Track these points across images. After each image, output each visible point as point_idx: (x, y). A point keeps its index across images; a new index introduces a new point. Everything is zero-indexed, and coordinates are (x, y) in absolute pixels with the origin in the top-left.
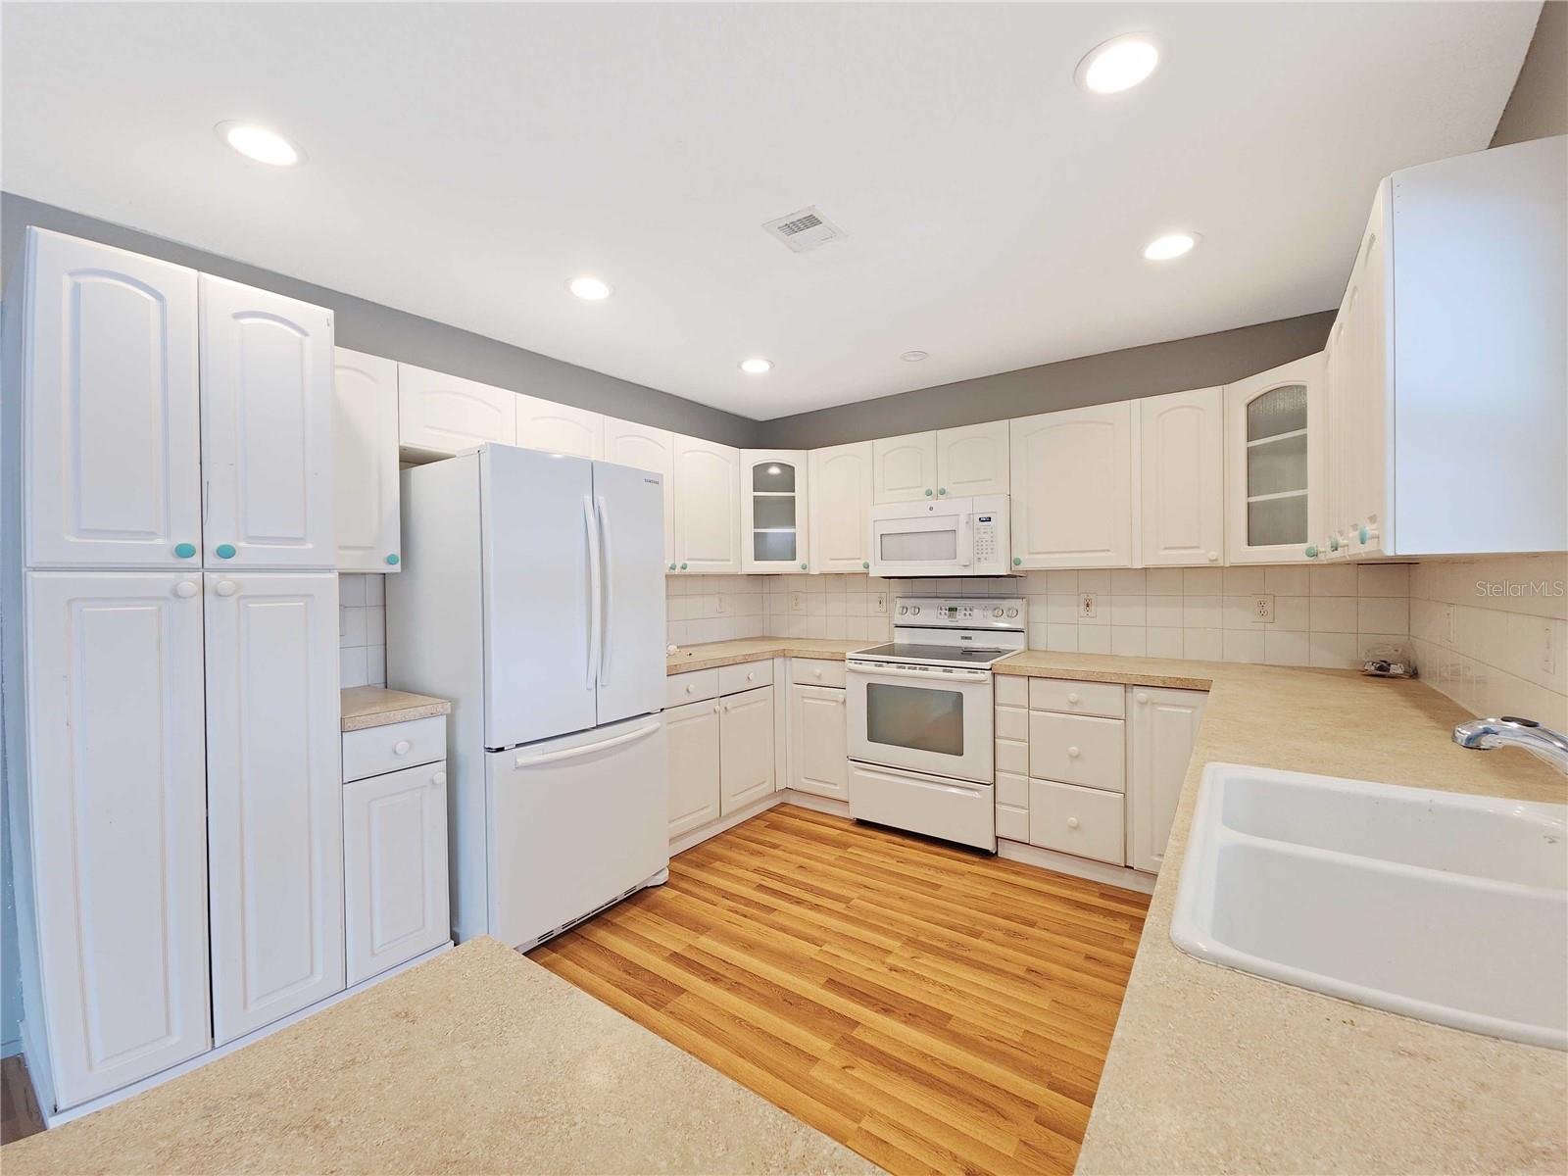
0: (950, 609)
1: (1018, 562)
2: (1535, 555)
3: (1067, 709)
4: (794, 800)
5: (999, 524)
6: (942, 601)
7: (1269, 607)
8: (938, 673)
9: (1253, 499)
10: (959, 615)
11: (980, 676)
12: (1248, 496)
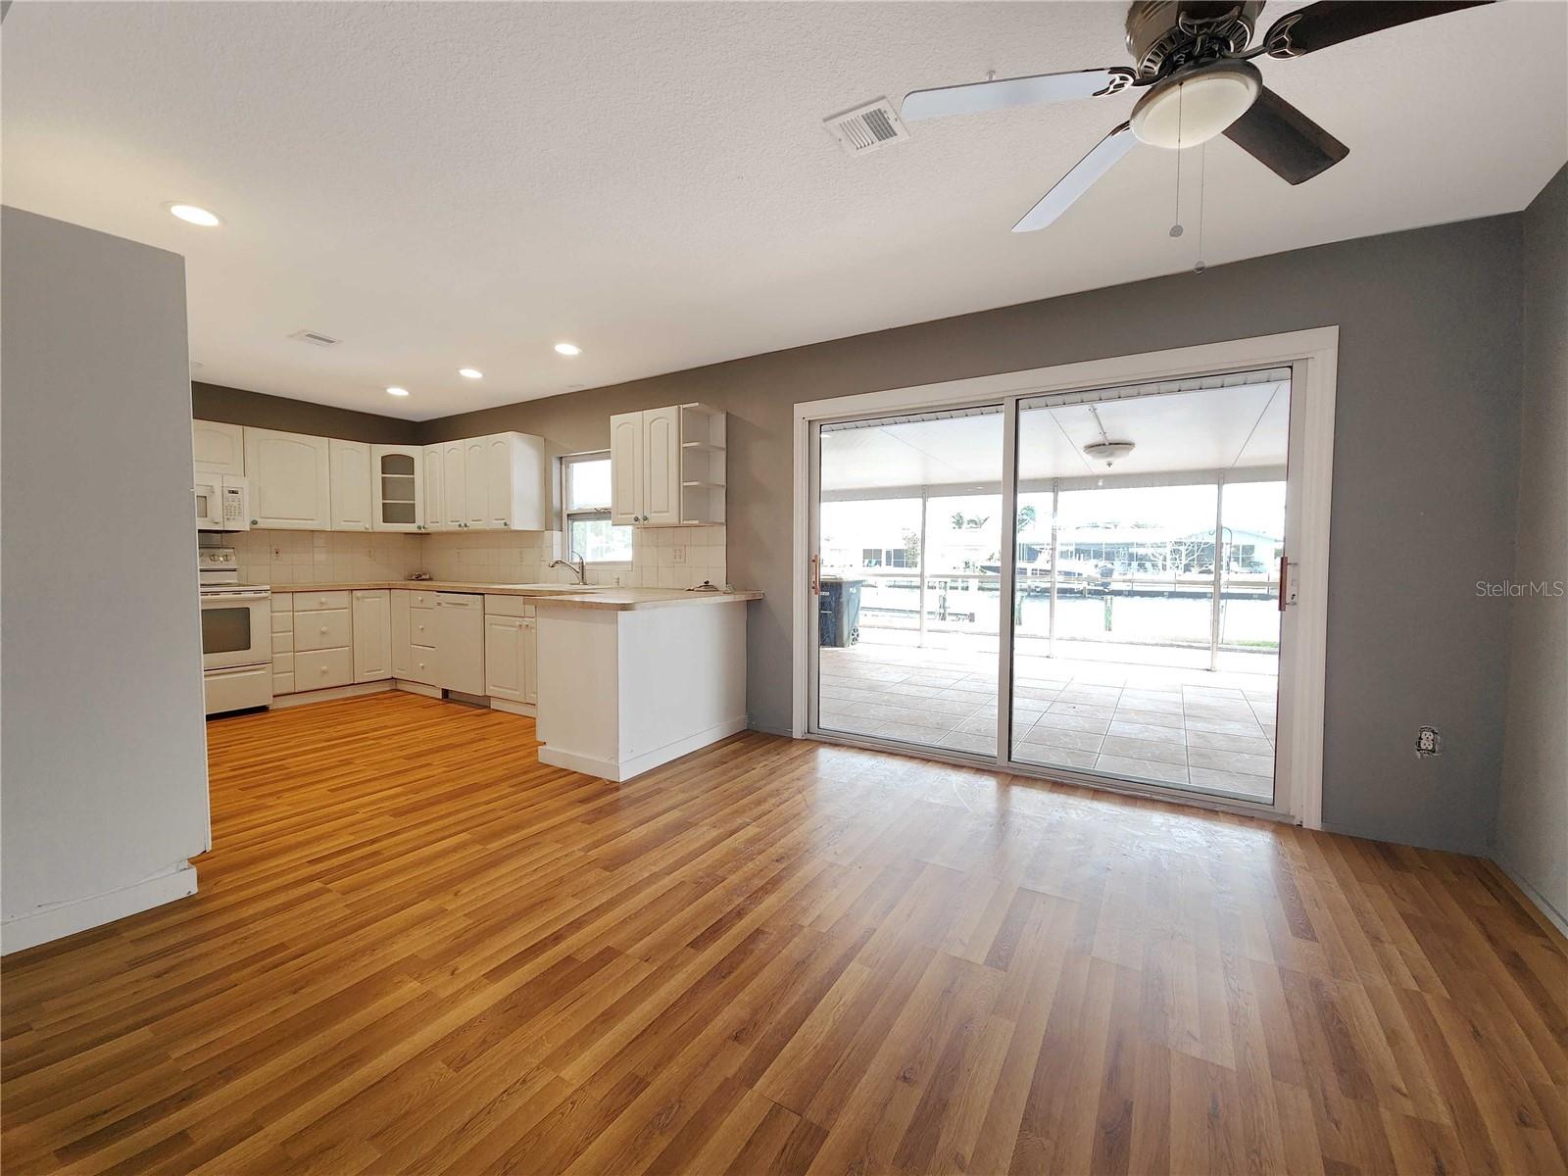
1: (254, 523)
3: (317, 608)
5: (243, 496)
9: (386, 502)
11: (264, 594)
12: (383, 499)
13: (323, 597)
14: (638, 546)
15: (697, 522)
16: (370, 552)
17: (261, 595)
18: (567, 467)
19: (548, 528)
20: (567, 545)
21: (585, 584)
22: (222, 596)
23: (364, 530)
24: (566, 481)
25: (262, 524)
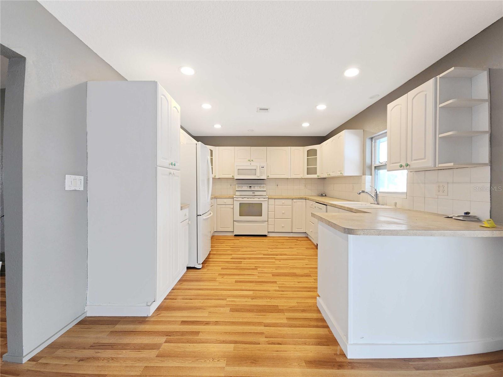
0: (250, 187)
1: (268, 176)
2: (351, 176)
3: (282, 204)
4: (216, 234)
5: (265, 168)
6: (248, 185)
7: (306, 186)
8: (257, 199)
9: (308, 167)
10: (252, 188)
11: (266, 199)
12: (307, 166)
13: (283, 201)
14: (411, 183)
15: (452, 164)
16: (305, 185)
17: (265, 199)
18: (375, 142)
19: (364, 174)
20: (374, 182)
21: (378, 204)
22: (255, 199)
23: (301, 178)
24: (375, 150)
25: (271, 177)
